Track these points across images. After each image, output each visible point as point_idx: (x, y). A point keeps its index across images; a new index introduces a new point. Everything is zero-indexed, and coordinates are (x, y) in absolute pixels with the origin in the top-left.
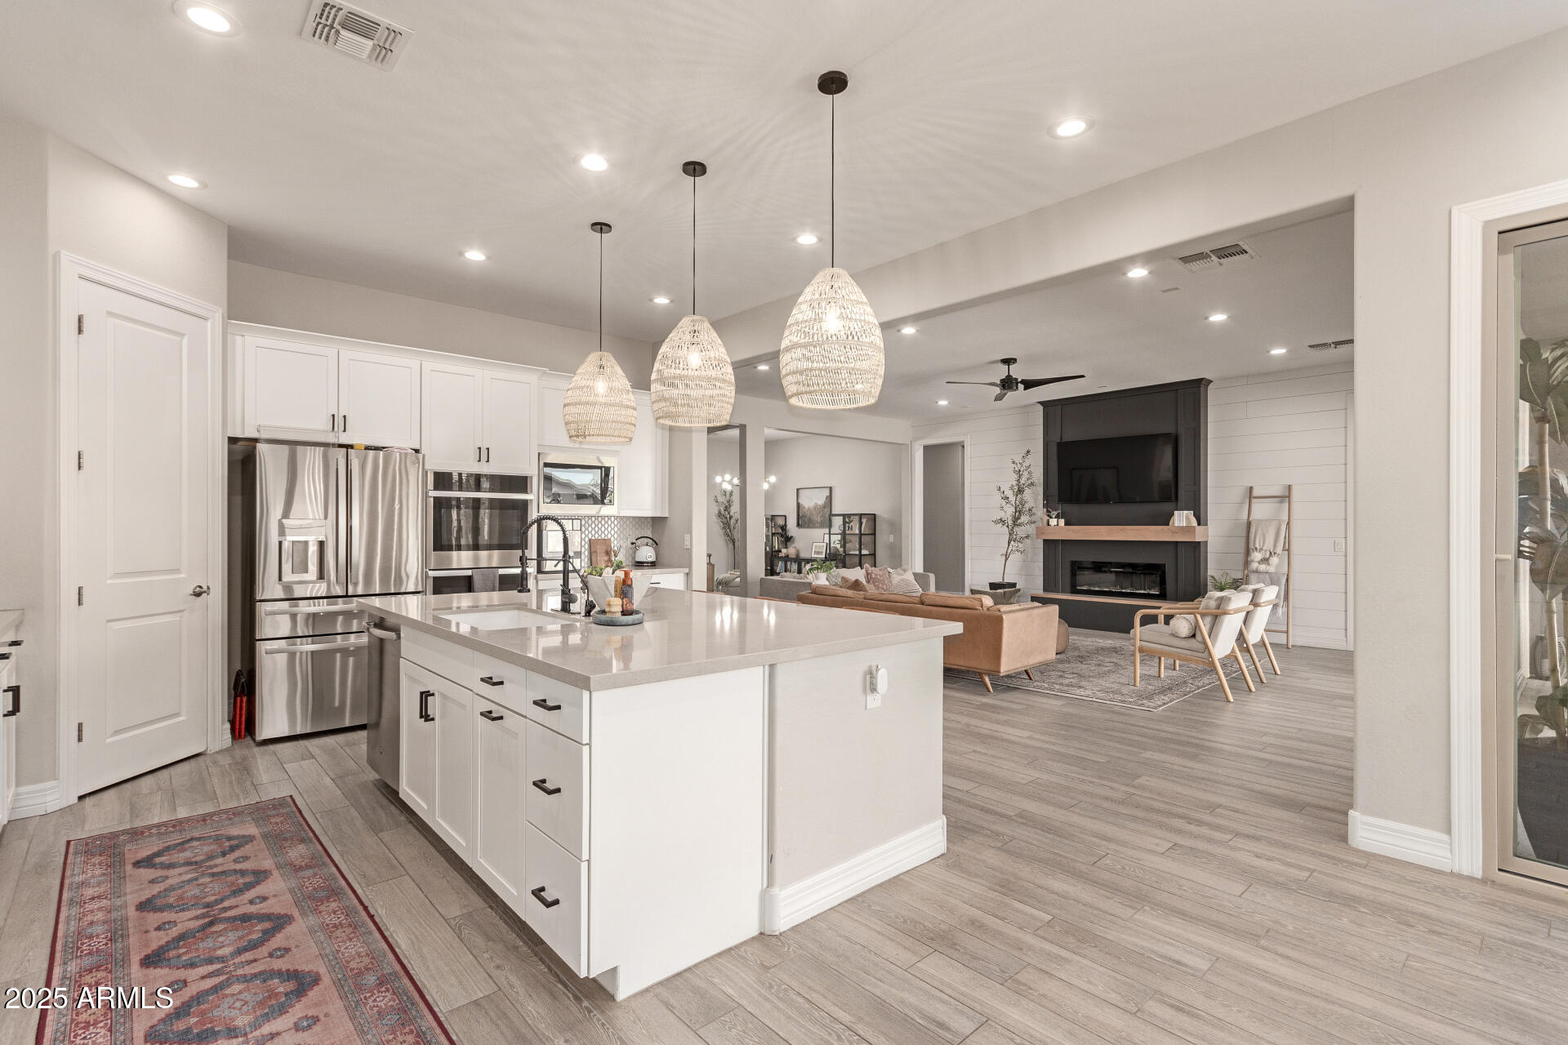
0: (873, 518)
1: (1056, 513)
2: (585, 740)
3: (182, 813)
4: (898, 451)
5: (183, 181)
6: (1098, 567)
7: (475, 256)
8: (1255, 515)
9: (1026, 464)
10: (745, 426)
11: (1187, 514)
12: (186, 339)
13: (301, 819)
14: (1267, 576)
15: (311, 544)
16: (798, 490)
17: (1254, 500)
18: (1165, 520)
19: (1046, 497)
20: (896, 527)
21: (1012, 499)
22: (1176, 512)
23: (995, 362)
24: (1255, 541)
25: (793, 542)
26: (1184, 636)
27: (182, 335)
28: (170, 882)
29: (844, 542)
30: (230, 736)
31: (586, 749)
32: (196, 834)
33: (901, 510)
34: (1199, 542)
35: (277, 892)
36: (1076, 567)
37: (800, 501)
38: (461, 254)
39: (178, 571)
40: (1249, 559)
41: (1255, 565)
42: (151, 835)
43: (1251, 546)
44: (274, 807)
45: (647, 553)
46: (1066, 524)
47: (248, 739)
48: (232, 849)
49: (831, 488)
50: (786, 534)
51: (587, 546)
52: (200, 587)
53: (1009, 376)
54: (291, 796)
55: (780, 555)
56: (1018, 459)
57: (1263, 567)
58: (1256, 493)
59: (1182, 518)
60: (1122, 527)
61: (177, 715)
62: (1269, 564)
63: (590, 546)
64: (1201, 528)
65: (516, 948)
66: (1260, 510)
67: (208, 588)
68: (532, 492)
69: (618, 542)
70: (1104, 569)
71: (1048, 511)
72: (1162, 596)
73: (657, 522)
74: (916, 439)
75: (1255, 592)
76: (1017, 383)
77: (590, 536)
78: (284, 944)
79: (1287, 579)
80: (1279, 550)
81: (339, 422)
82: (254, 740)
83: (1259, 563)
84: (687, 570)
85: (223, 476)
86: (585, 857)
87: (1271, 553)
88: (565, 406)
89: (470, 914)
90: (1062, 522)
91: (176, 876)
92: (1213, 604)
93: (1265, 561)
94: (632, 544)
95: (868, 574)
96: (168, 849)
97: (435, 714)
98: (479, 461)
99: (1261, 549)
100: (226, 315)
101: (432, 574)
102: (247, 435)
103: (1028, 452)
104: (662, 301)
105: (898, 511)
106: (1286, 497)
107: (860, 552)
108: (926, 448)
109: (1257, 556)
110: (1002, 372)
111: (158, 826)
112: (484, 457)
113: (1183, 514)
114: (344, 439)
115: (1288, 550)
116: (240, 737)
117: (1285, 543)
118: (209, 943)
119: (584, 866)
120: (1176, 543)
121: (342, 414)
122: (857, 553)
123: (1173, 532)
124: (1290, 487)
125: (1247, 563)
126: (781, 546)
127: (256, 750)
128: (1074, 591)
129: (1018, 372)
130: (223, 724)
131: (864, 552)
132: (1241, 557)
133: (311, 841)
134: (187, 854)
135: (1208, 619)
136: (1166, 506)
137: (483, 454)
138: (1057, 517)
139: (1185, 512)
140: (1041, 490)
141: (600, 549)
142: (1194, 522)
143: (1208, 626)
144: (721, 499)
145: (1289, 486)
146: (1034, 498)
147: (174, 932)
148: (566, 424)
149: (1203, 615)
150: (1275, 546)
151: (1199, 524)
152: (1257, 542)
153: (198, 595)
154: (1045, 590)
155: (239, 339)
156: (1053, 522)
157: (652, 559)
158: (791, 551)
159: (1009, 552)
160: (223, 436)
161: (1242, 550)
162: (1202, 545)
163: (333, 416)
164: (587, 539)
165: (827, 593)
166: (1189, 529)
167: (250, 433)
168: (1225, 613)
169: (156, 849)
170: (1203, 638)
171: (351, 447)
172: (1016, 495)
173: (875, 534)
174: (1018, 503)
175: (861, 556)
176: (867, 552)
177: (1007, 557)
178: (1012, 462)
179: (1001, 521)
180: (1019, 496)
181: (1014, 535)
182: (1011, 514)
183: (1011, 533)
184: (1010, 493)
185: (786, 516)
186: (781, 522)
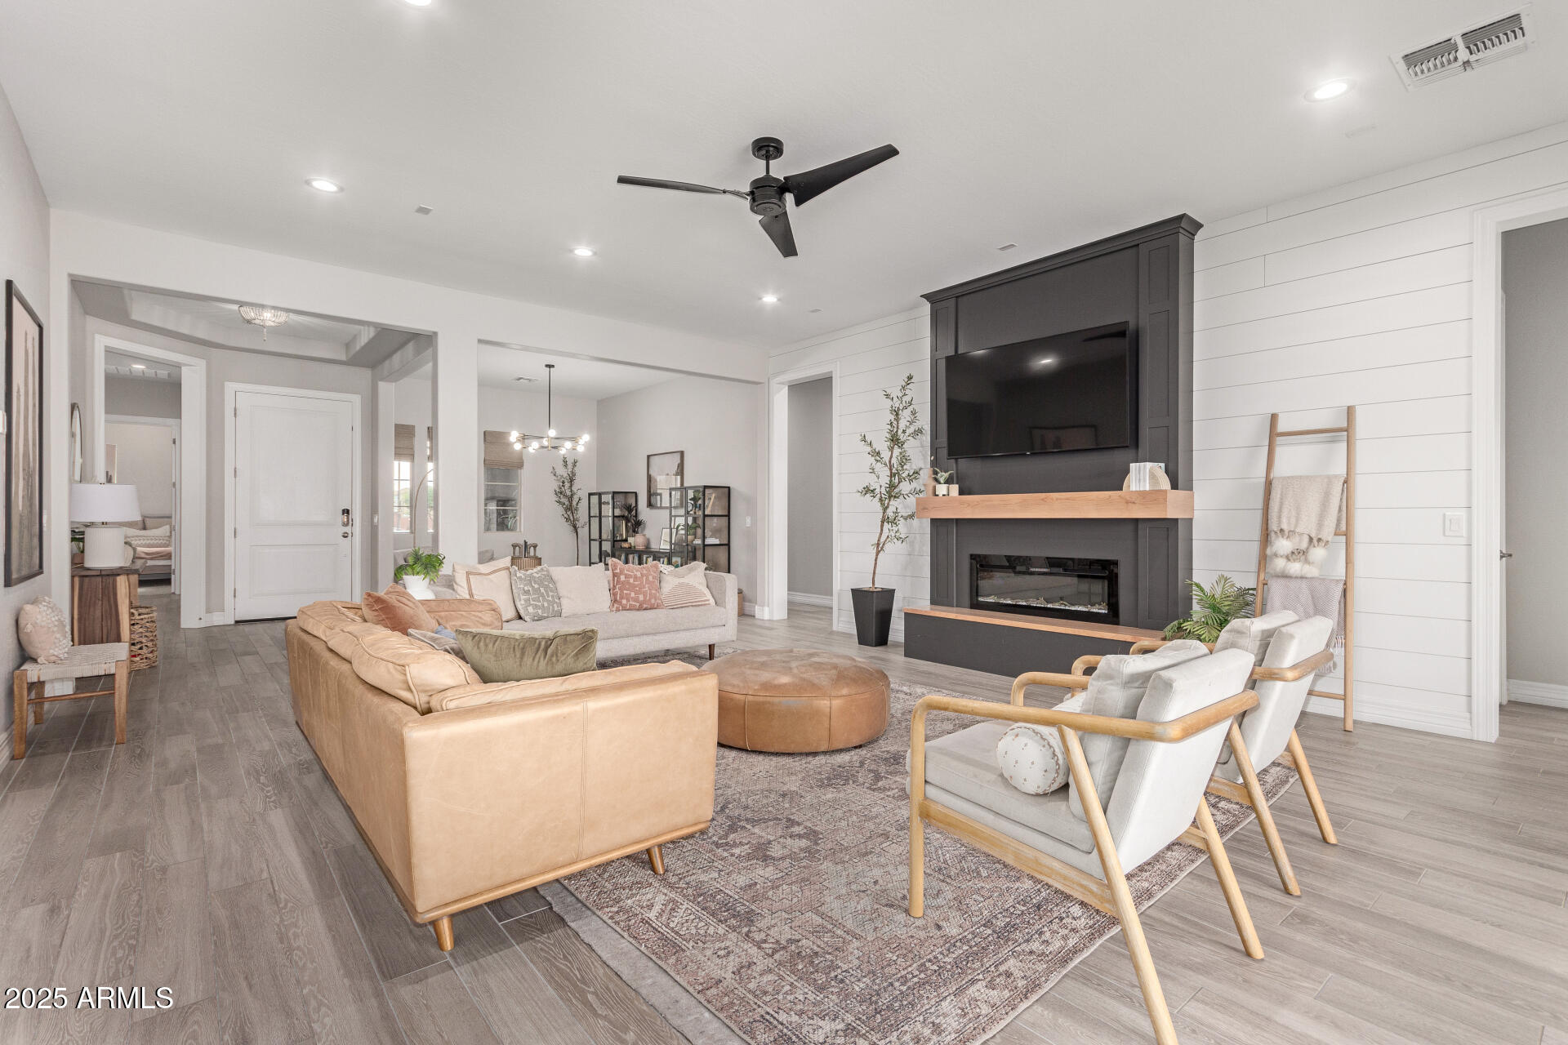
0: (728, 491)
1: (946, 475)
4: (755, 394)
6: (1014, 564)
8: (1282, 469)
9: (907, 399)
11: (1151, 468)
14: (1304, 584)
16: (649, 457)
17: (1279, 440)
18: (1114, 481)
19: (935, 450)
20: (752, 505)
21: (886, 455)
22: (1133, 466)
24: (1279, 517)
25: (644, 529)
26: (1032, 790)
34: (1176, 521)
36: (982, 565)
37: (651, 472)
40: (1269, 551)
41: (1280, 564)
43: (1274, 526)
46: (961, 493)
49: (682, 453)
50: (636, 516)
55: (623, 545)
56: (896, 392)
57: (1295, 568)
58: (1282, 427)
59: (1144, 476)
60: (1043, 495)
62: (1307, 561)
64: (1179, 493)
66: (1292, 460)
70: (1019, 568)
71: (936, 473)
72: (1113, 617)
74: (775, 375)
75: (1267, 643)
79: (1345, 591)
80: (1328, 532)
83: (1288, 558)
87: (1311, 539)
90: (955, 488)
92: (1117, 697)
93: (1299, 554)
99: (1293, 532)
103: (910, 378)
105: (756, 481)
106: (1344, 431)
107: (703, 541)
108: (792, 388)
109: (1282, 545)
113: (1145, 466)
115: (1346, 532)
117: (1339, 521)
120: (1136, 521)
122: (700, 542)
123: (1127, 502)
124: (1350, 411)
125: (1264, 559)
128: (976, 606)
131: (709, 541)
132: (1255, 548)
135: (1102, 748)
136: (1118, 456)
138: (949, 481)
139: (1149, 465)
140: (927, 438)
142: (1165, 483)
143: (1101, 769)
144: (562, 472)
145: (1349, 407)
146: (919, 453)
149: (1086, 732)
150: (1320, 525)
151: (1175, 486)
152: (1284, 520)
154: (933, 602)
156: (942, 489)
158: (636, 541)
159: (882, 540)
161: (1256, 534)
162: (1180, 524)
166: (1155, 496)
168: (1152, 737)
170: (1086, 810)
172: (891, 449)
173: (728, 516)
174: (894, 461)
175: (705, 546)
176: (717, 541)
177: (879, 548)
178: (887, 396)
179: (868, 490)
180: (897, 451)
181: (890, 512)
182: (885, 480)
183: (885, 509)
184: (882, 445)
185: (636, 493)
186: (632, 501)
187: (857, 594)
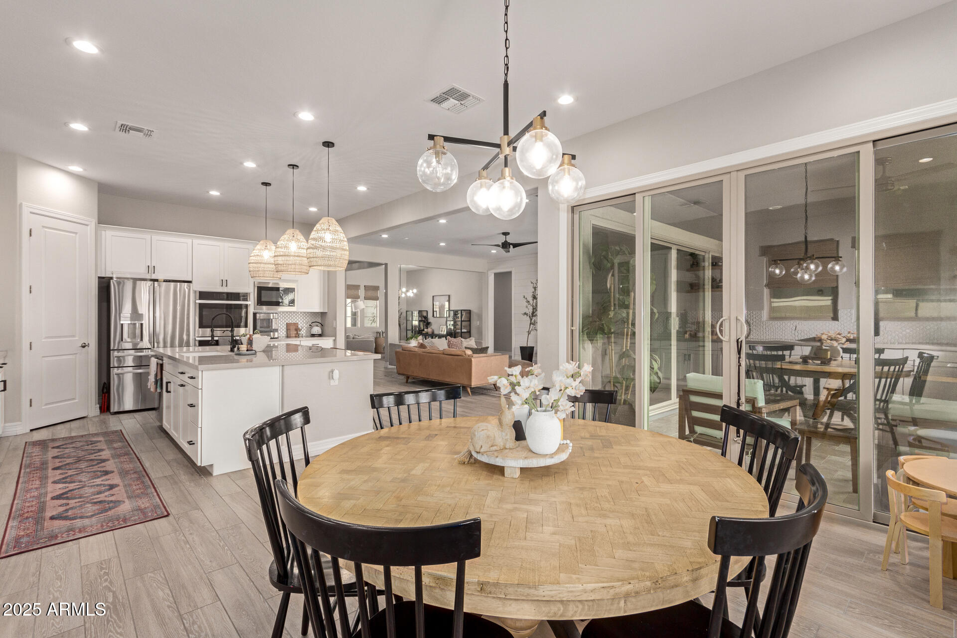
0: (469, 312)
2: (200, 387)
3: (73, 434)
4: (482, 276)
5: (76, 169)
7: (214, 193)
10: (387, 264)
12: (78, 235)
13: (122, 437)
15: (137, 325)
16: (433, 297)
20: (480, 317)
21: (531, 302)
23: (498, 234)
25: (431, 325)
27: (76, 233)
28: (66, 452)
29: (455, 325)
30: (99, 410)
31: (200, 391)
32: (78, 440)
33: (482, 308)
35: (106, 454)
37: (434, 303)
38: (208, 192)
39: (74, 336)
42: (60, 440)
44: (113, 433)
45: (317, 330)
47: (108, 413)
48: (92, 444)
49: (449, 296)
50: (427, 320)
51: (285, 327)
52: (85, 343)
53: (506, 241)
54: (121, 430)
55: (423, 332)
56: (534, 281)
61: (74, 399)
63: (287, 326)
65: (187, 466)
67: (88, 344)
68: (250, 300)
69: (303, 324)
73: (323, 314)
74: (489, 269)
76: (509, 245)
77: (287, 322)
78: (105, 465)
81: (151, 269)
82: (110, 413)
84: (334, 338)
85: (95, 294)
86: (200, 426)
88: (249, 263)
89: (176, 459)
91: (67, 451)
94: (310, 325)
95: (449, 341)
96: (66, 444)
97: (171, 389)
98: (222, 286)
100: (97, 222)
101: (198, 339)
102: (107, 275)
104: (313, 209)
105: (481, 308)
107: (461, 330)
108: (495, 274)
110: (502, 239)
111: (63, 438)
112: (224, 284)
114: (154, 277)
116: (104, 412)
118: (77, 465)
119: (199, 430)
121: (153, 265)
122: (460, 331)
126: (424, 327)
127: (111, 416)
129: (510, 239)
130: (96, 405)
131: (463, 331)
133: (124, 442)
134: (74, 445)
137: (224, 283)
141: (293, 328)
147: (65, 463)
148: (250, 271)
153: (84, 347)
155: (103, 232)
157: (320, 333)
158: (429, 330)
159: (530, 329)
160: (96, 275)
163: (149, 266)
164: (285, 323)
165: (406, 350)
167: (108, 275)
169: (61, 444)
171: (157, 280)
172: (533, 300)
173: (470, 321)
174: (534, 304)
175: (462, 332)
176: (465, 331)
177: (529, 333)
178: (532, 283)
179: (525, 314)
180: (535, 301)
181: (533, 321)
182: (531, 311)
183: (531, 320)
184: (530, 299)
185: (427, 311)
186: (425, 314)
187: (521, 348)
